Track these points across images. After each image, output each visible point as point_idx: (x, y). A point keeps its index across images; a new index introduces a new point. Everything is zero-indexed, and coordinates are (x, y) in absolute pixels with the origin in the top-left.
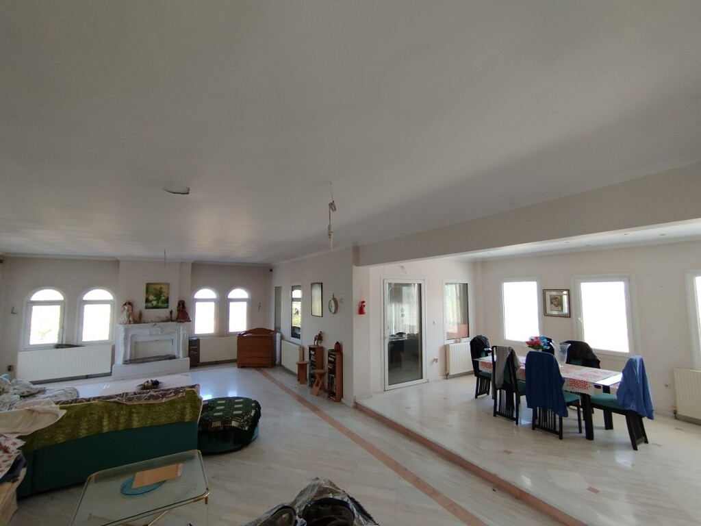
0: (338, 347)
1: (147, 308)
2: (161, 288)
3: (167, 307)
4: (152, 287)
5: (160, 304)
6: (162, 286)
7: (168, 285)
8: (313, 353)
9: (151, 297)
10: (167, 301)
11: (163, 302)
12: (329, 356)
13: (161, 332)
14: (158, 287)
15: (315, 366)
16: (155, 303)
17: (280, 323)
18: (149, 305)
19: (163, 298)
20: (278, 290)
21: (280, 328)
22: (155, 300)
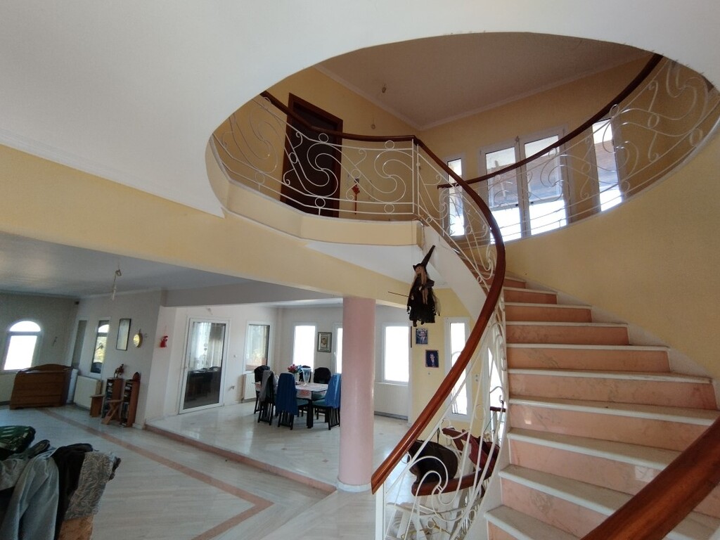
0: (137, 377)
8: (110, 384)
12: (126, 386)
15: (111, 397)
17: (79, 359)
20: (82, 324)
21: (78, 364)
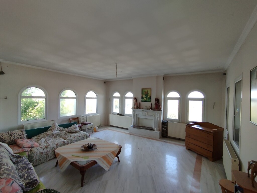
1: (142, 101)
2: (148, 91)
3: (150, 102)
4: (144, 90)
5: (147, 100)
6: (148, 90)
7: (151, 89)
9: (144, 96)
10: (150, 98)
11: (148, 99)
13: (147, 114)
14: (146, 90)
16: (145, 99)
18: (143, 100)
19: (148, 96)
22: (145, 97)
